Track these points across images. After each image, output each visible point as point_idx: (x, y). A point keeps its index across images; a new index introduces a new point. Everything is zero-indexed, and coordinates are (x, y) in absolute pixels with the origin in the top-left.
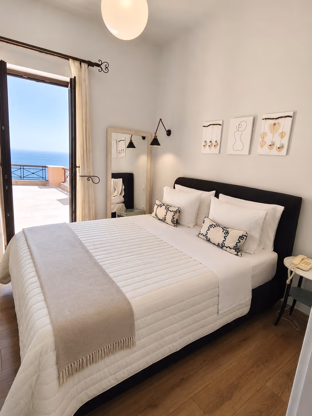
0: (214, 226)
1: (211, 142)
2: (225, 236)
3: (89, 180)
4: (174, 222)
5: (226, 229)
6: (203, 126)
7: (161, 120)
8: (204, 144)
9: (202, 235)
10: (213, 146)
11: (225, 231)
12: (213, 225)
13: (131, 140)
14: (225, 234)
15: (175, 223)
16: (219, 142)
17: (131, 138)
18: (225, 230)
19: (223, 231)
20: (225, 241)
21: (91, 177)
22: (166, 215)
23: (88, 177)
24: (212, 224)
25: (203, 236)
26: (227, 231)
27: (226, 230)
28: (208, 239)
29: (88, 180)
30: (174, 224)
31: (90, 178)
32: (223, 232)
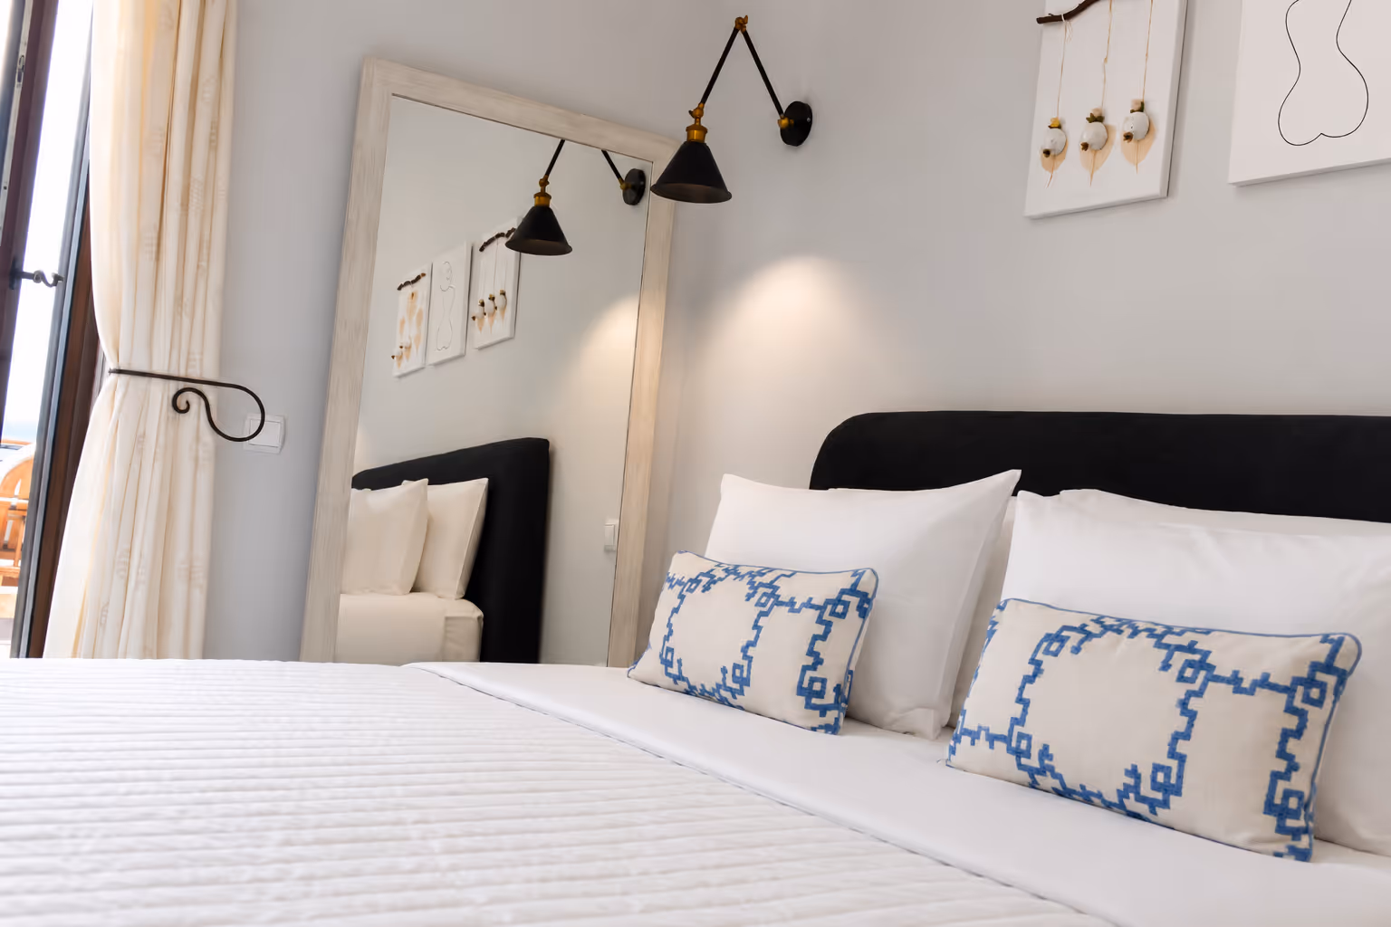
0: (1075, 638)
1: (1096, 118)
2: (1190, 694)
3: (183, 406)
4: (820, 694)
5: (1184, 640)
6: (1040, 21)
7: (741, 25)
8: (1044, 138)
9: (982, 743)
10: (1118, 137)
11: (1179, 659)
12: (1065, 633)
13: (543, 195)
14: (1181, 678)
15: (830, 698)
16: (1160, 109)
17: (544, 183)
18: (1179, 648)
19: (1170, 657)
20: (1186, 736)
21: (204, 388)
22: (752, 644)
23: (173, 387)
24: (1065, 628)
25: (992, 739)
26: (1197, 657)
27: (1190, 648)
28: (1034, 762)
29: (178, 408)
30: (823, 710)
31: (192, 397)
32: (1166, 666)
